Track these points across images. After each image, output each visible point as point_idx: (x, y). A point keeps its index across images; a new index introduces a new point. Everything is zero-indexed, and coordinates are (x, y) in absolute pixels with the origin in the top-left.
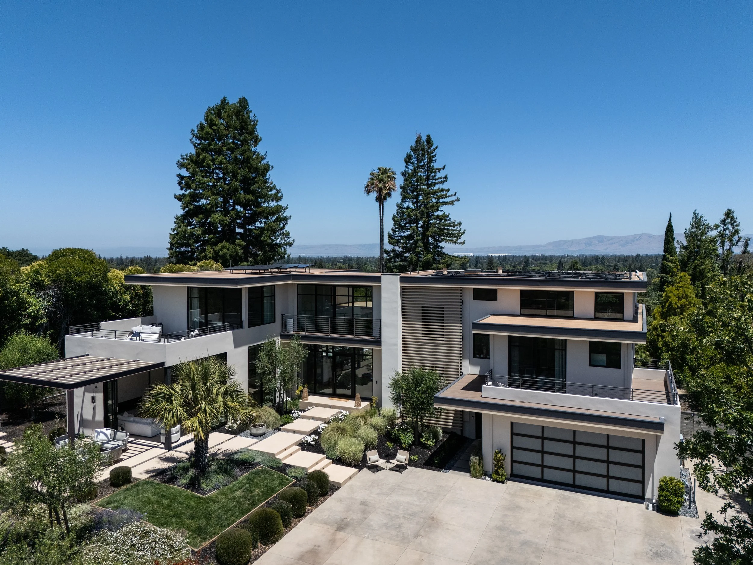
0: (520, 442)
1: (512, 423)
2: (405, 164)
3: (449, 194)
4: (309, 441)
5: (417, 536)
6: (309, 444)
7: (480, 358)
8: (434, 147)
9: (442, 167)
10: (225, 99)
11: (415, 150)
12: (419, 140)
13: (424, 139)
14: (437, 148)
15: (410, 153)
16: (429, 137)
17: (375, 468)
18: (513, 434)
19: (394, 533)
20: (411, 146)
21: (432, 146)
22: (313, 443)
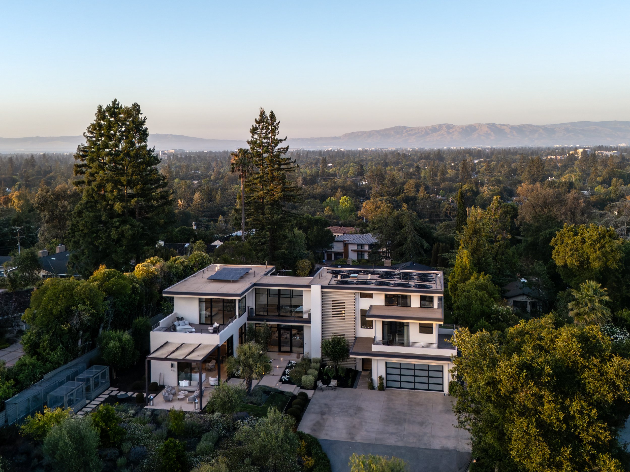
0: (390, 371)
1: (386, 363)
2: (251, 135)
3: (290, 161)
4: (285, 379)
5: (356, 414)
6: (285, 380)
7: (364, 328)
8: (277, 122)
9: (284, 139)
10: (115, 100)
11: (258, 122)
12: (262, 114)
13: (268, 114)
14: (279, 122)
15: (256, 125)
16: (272, 113)
17: (322, 390)
18: (387, 367)
19: (346, 414)
20: (256, 120)
21: (275, 122)
22: (288, 380)
